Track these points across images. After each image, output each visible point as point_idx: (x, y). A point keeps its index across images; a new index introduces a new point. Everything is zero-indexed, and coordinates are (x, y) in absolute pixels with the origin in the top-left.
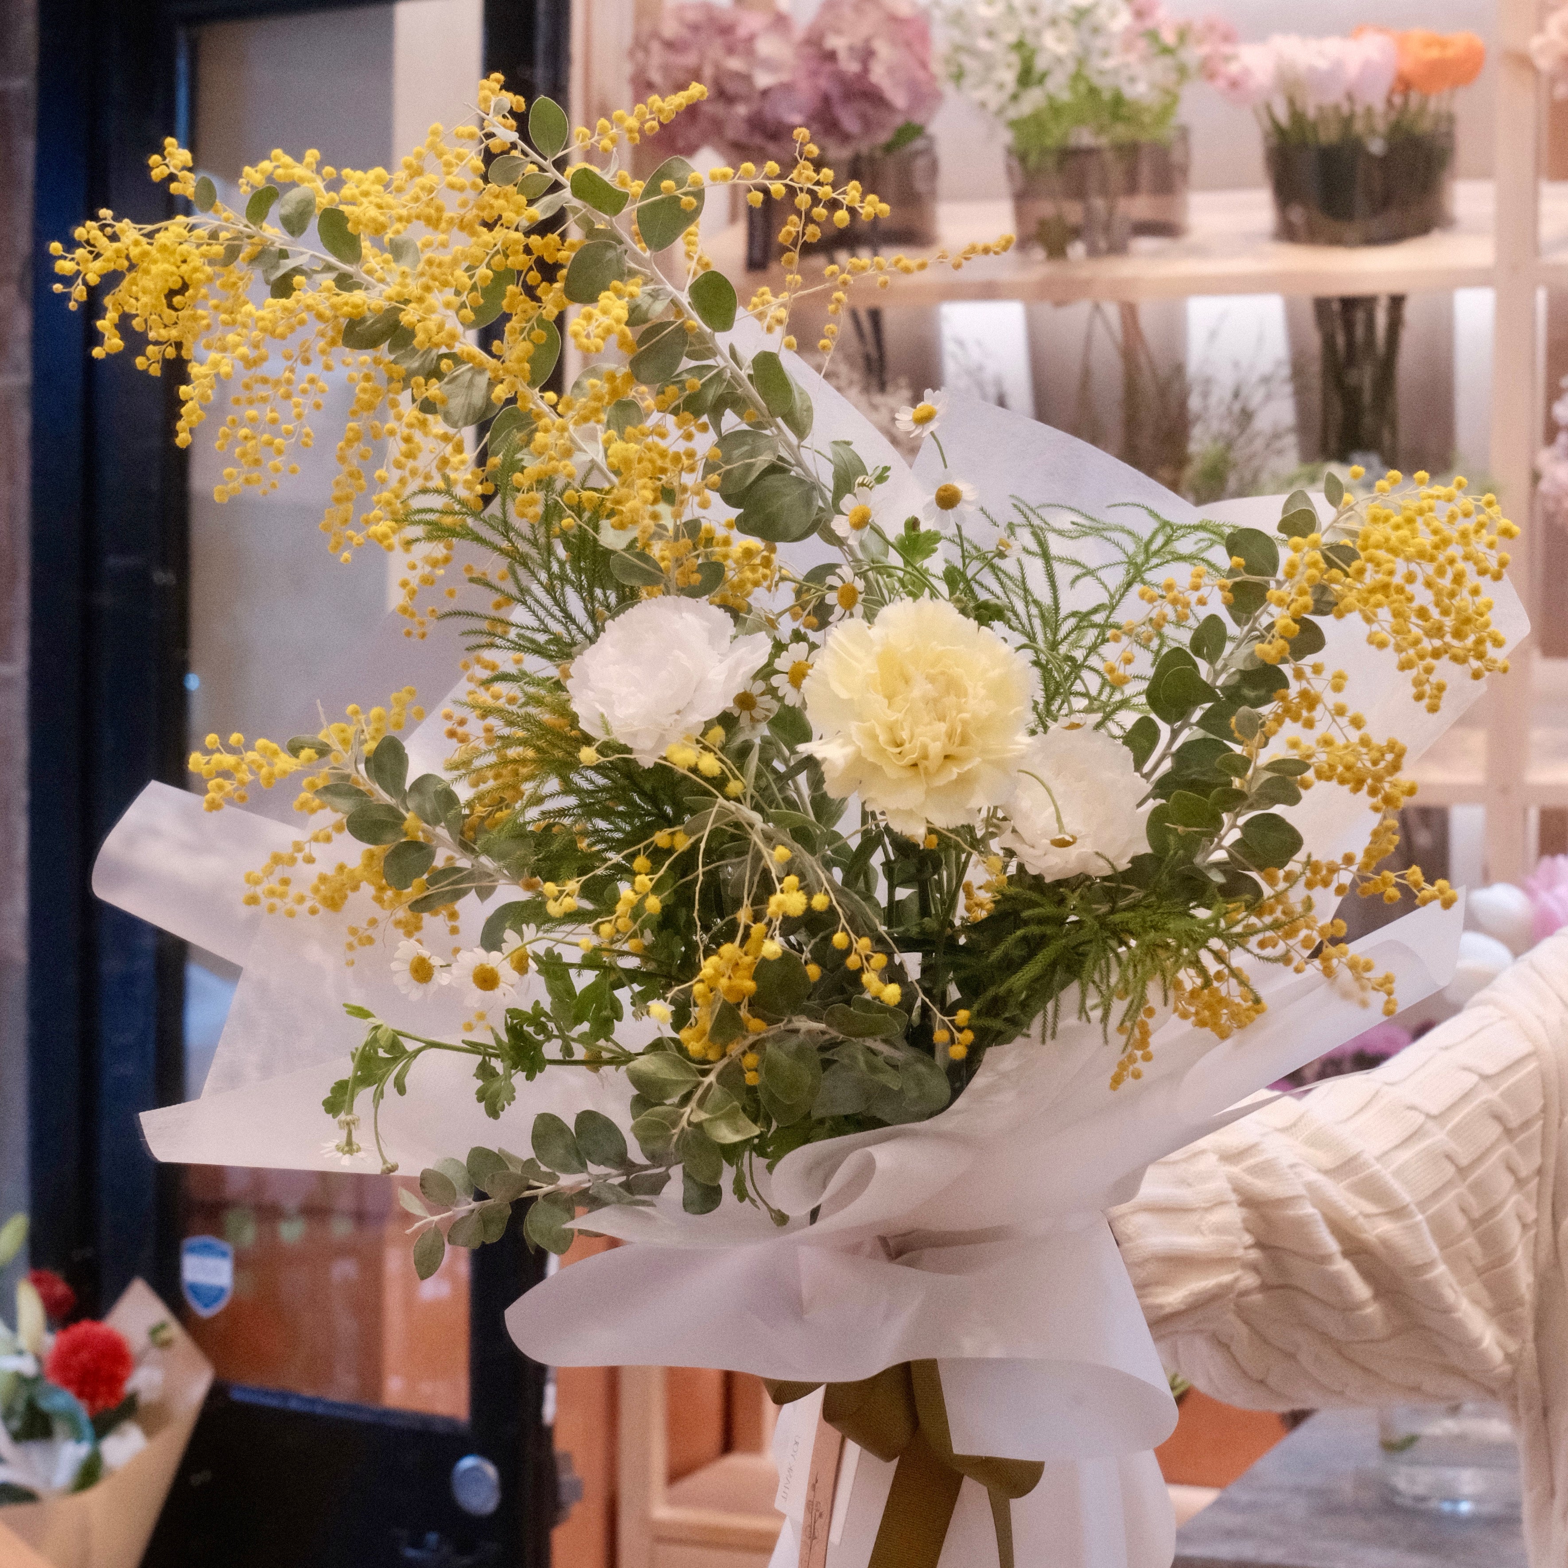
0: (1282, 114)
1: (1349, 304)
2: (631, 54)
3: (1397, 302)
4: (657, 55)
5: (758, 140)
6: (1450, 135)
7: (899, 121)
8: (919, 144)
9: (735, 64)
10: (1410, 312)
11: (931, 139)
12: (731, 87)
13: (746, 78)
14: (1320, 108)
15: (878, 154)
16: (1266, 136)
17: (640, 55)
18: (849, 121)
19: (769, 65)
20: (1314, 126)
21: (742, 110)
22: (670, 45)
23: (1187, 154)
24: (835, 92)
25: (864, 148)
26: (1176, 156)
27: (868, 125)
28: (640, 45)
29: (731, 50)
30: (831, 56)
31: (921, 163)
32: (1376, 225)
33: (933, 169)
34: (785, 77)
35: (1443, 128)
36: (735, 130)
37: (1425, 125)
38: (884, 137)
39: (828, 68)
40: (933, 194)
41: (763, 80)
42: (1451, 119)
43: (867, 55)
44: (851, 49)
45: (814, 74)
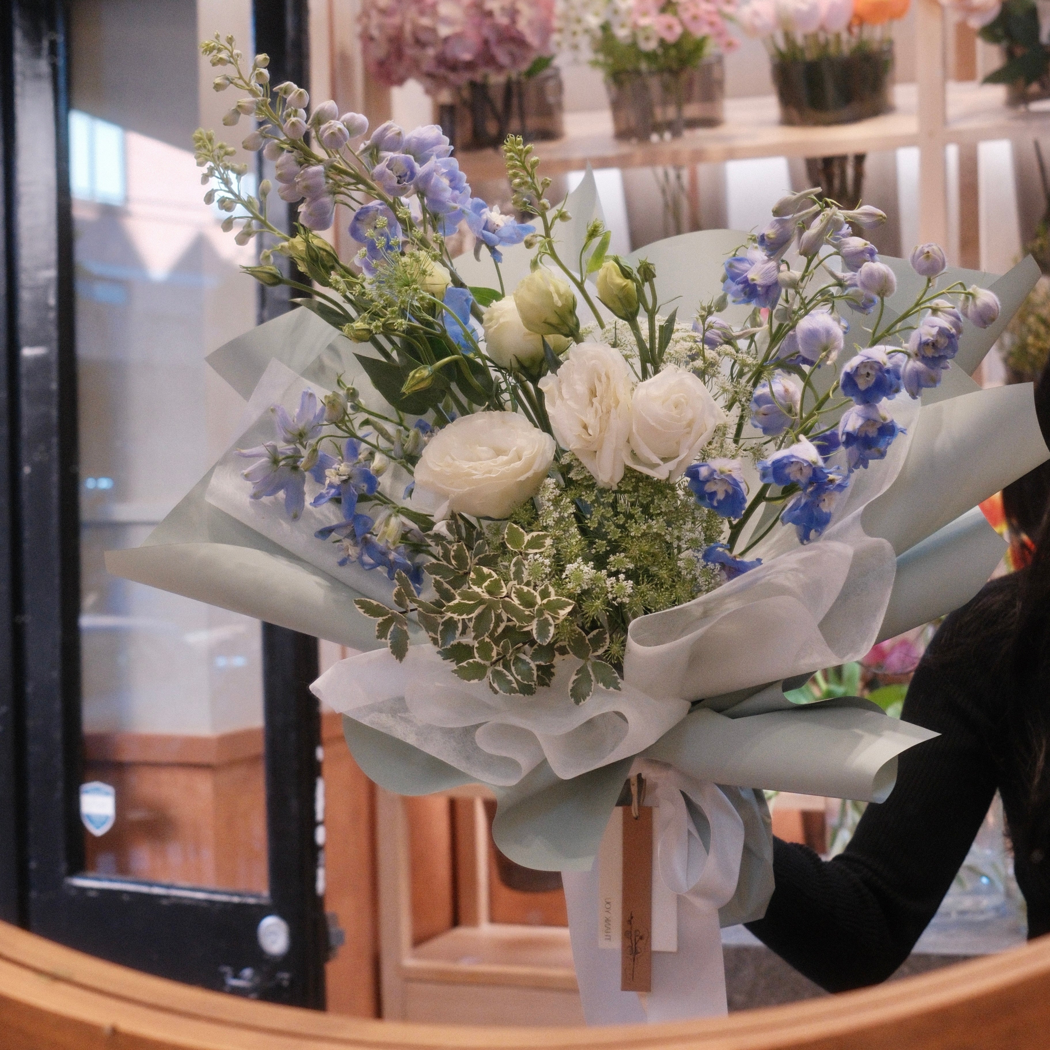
0: (781, 44)
1: (828, 162)
2: (359, 19)
3: (860, 159)
4: (375, 19)
5: (442, 71)
6: (890, 51)
7: (533, 56)
8: (548, 72)
9: (425, 21)
10: (869, 165)
11: (557, 70)
12: (424, 37)
13: (433, 30)
14: (806, 37)
15: (523, 78)
16: (772, 57)
17: (365, 20)
18: (503, 57)
19: (447, 21)
20: (802, 50)
21: (431, 52)
22: (383, 12)
23: (723, 72)
24: (492, 37)
25: (514, 75)
26: (716, 74)
27: (514, 59)
28: (365, 14)
29: (422, 13)
30: (490, 14)
31: (551, 84)
32: (845, 112)
33: (560, 88)
34: (457, 29)
35: (885, 47)
36: (428, 64)
37: (875, 46)
38: (525, 67)
39: (488, 22)
40: (560, 106)
41: (444, 31)
42: (891, 42)
43: (513, 13)
44: (503, 9)
45: (479, 26)
